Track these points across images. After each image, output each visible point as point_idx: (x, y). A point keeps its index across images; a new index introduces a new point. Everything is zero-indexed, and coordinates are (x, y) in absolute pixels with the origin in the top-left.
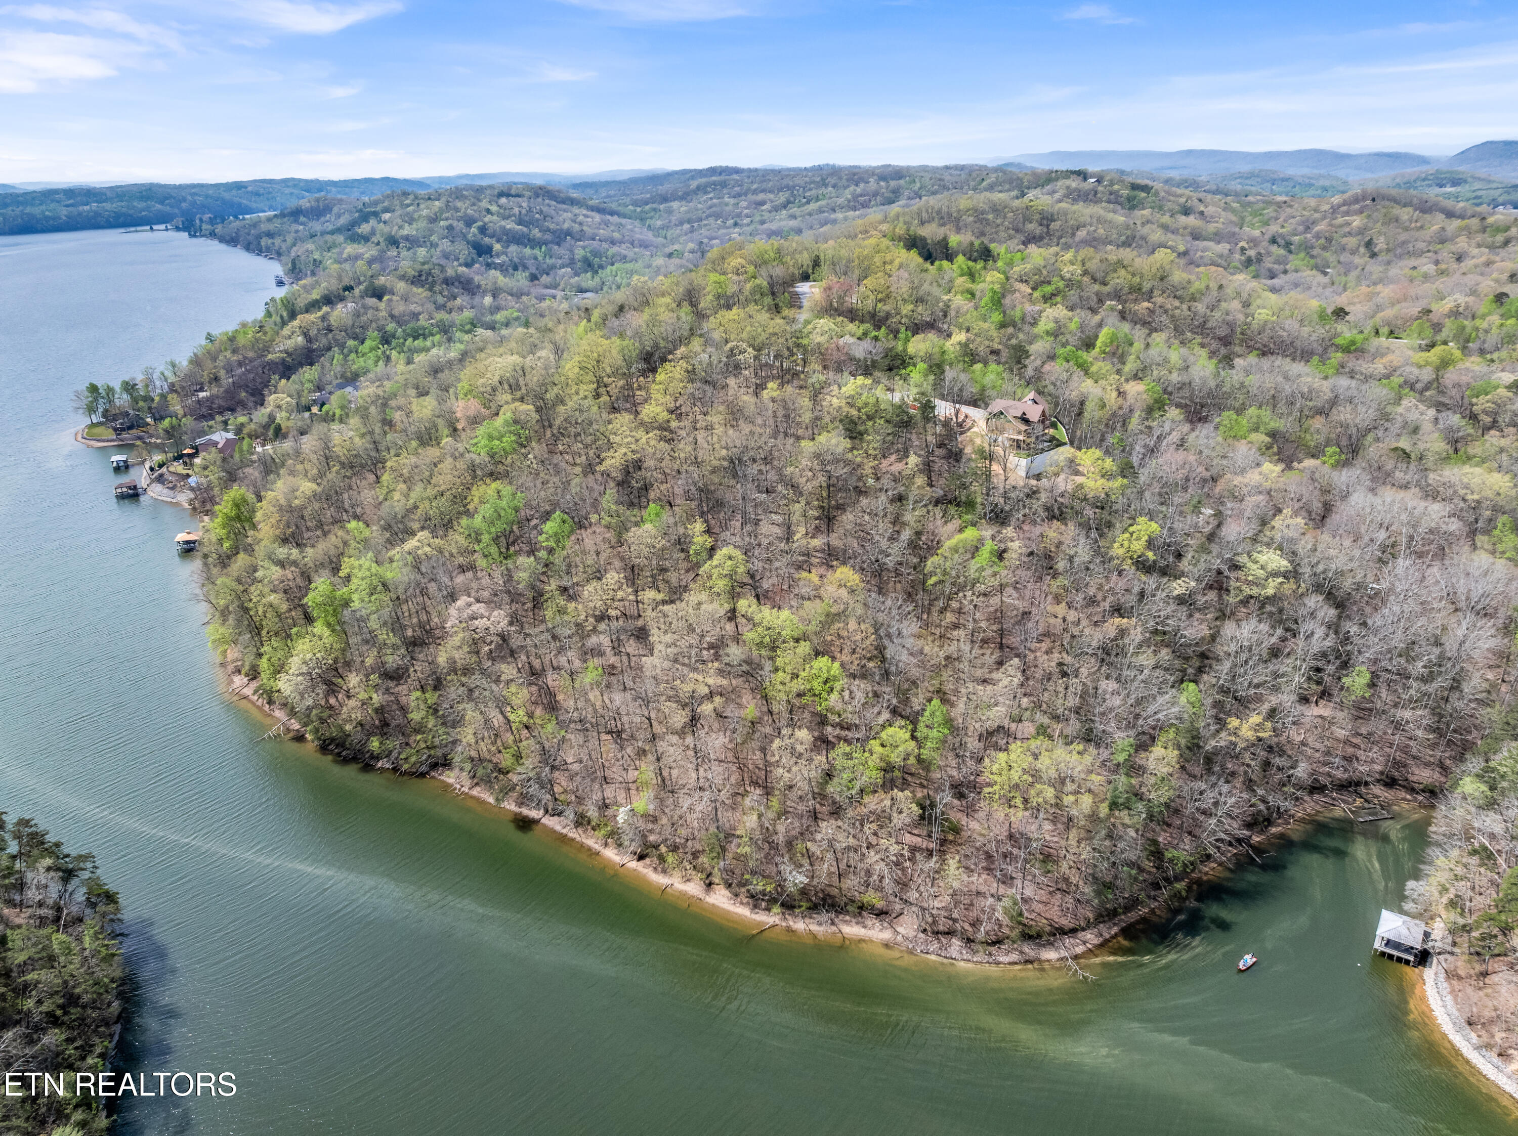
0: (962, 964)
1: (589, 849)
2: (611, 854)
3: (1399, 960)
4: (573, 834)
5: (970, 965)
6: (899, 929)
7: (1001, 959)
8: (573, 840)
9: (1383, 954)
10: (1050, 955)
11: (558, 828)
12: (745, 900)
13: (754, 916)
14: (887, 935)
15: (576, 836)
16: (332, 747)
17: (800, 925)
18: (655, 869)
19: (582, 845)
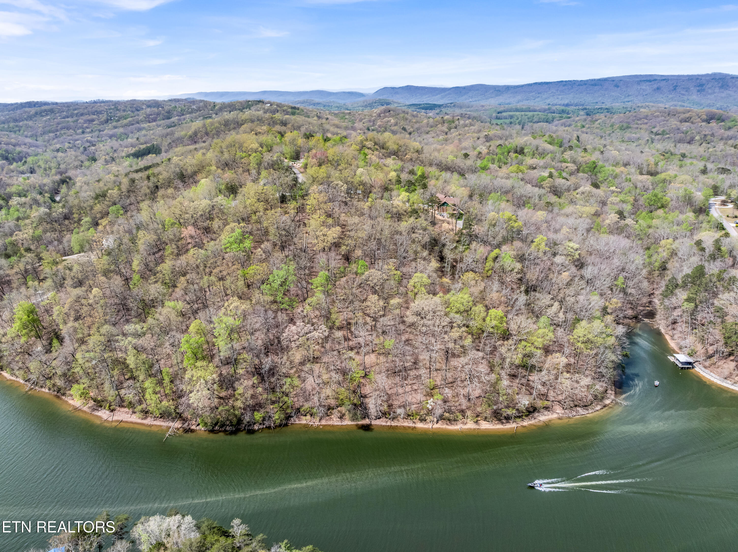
0: (588, 415)
1: (409, 427)
2: (420, 425)
3: (688, 368)
4: (394, 424)
5: (591, 415)
6: (557, 412)
7: (597, 409)
8: (397, 426)
9: (682, 368)
10: (607, 402)
11: (384, 424)
12: (496, 422)
13: (506, 427)
14: (555, 416)
15: (396, 424)
16: (217, 428)
17: (525, 423)
18: (447, 424)
19: (403, 426)
